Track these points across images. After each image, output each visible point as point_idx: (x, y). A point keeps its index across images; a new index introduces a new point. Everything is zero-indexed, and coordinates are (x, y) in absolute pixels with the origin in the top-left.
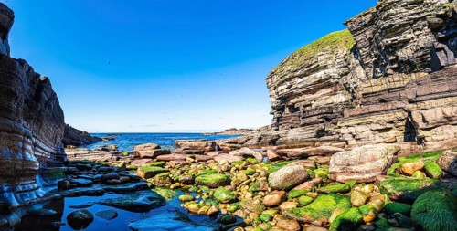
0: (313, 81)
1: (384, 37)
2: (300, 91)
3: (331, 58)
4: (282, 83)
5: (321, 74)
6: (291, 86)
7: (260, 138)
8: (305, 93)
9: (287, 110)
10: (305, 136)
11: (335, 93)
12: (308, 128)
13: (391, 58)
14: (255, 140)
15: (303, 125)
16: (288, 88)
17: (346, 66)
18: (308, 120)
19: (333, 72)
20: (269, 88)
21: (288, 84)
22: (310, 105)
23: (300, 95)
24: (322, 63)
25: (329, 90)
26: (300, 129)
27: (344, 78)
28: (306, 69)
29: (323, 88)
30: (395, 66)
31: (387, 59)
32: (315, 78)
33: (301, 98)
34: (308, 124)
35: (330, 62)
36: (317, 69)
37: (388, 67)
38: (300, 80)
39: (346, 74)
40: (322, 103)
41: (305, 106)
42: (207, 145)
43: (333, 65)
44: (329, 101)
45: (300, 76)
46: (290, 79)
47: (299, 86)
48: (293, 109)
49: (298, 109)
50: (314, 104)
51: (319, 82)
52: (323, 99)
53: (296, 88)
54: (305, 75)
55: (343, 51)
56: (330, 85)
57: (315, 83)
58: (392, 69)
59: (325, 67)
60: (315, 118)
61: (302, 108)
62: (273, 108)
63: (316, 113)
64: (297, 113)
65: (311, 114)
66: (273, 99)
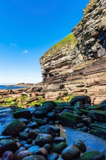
0: (60, 62)
1: (86, 40)
2: (54, 67)
3: (67, 50)
4: (46, 63)
5: (63, 59)
6: (50, 64)
7: (33, 89)
8: (56, 68)
9: (48, 76)
10: (55, 88)
11: (69, 68)
12: (56, 84)
13: (90, 51)
14: (31, 89)
15: (54, 83)
16: (49, 65)
17: (75, 54)
18: (56, 81)
19: (68, 57)
20: (41, 64)
21: (49, 63)
22: (58, 74)
23: (54, 69)
24: (64, 53)
25: (67, 67)
26: (53, 85)
27: (74, 61)
28: (57, 56)
29: (64, 65)
30: (92, 55)
31: (88, 51)
32: (61, 60)
33: (55, 70)
34: (56, 83)
35: (67, 52)
36: (61, 56)
37: (89, 55)
38: (54, 61)
39: (75, 58)
40: (63, 73)
41: (56, 74)
42: (8, 91)
43: (69, 54)
44: (67, 72)
45: (54, 60)
46: (49, 61)
47: (54, 64)
48: (51, 75)
49: (53, 75)
50: (60, 73)
51: (63, 62)
52: (64, 71)
53: (52, 66)
54: (57, 59)
55: (73, 46)
56: (67, 64)
57: (60, 63)
58: (90, 56)
59: (65, 55)
60: (59, 80)
61: (54, 75)
62: (43, 74)
63: (60, 77)
64: (52, 77)
65: (58, 78)
66: (43, 70)
